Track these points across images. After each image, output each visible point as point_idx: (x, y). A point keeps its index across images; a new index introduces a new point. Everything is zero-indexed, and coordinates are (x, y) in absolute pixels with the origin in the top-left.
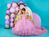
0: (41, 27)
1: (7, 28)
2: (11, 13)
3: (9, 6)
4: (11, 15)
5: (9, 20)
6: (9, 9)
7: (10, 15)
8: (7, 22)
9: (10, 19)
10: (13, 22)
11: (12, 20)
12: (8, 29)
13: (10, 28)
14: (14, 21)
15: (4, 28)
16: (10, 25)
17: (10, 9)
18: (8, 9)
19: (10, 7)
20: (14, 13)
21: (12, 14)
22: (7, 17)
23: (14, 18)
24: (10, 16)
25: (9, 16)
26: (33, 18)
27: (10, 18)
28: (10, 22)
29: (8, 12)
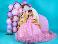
0: (48, 31)
1: (9, 34)
2: (13, 16)
3: (10, 7)
5: (11, 24)
6: (11, 11)
7: (12, 18)
8: (9, 26)
9: (12, 23)
11: (15, 24)
14: (18, 25)
15: (6, 34)
17: (12, 11)
18: (10, 11)
19: (12, 8)
20: (17, 16)
21: (15, 17)
22: (9, 21)
23: (17, 22)
24: (13, 20)
25: (11, 19)
27: (12, 22)
28: (13, 26)
29: (9, 14)
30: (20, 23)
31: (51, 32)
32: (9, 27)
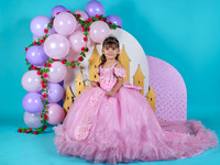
1: (31, 131)
2: (47, 62)
3: (38, 27)
4: (51, 70)
5: (40, 93)
6: (40, 43)
7: (43, 68)
8: (30, 101)
9: (44, 86)
10: (61, 103)
11: (54, 92)
12: (36, 133)
13: (45, 127)
15: (20, 131)
16: (46, 117)
17: (43, 41)
18: (35, 43)
19: (46, 31)
20: (64, 61)
21: (53, 64)
22: (31, 80)
23: (61, 84)
24: (46, 76)
25: (39, 73)
26: (151, 79)
27: (45, 84)
28: (45, 100)
30: (76, 87)
31: (198, 124)
32: (33, 102)
